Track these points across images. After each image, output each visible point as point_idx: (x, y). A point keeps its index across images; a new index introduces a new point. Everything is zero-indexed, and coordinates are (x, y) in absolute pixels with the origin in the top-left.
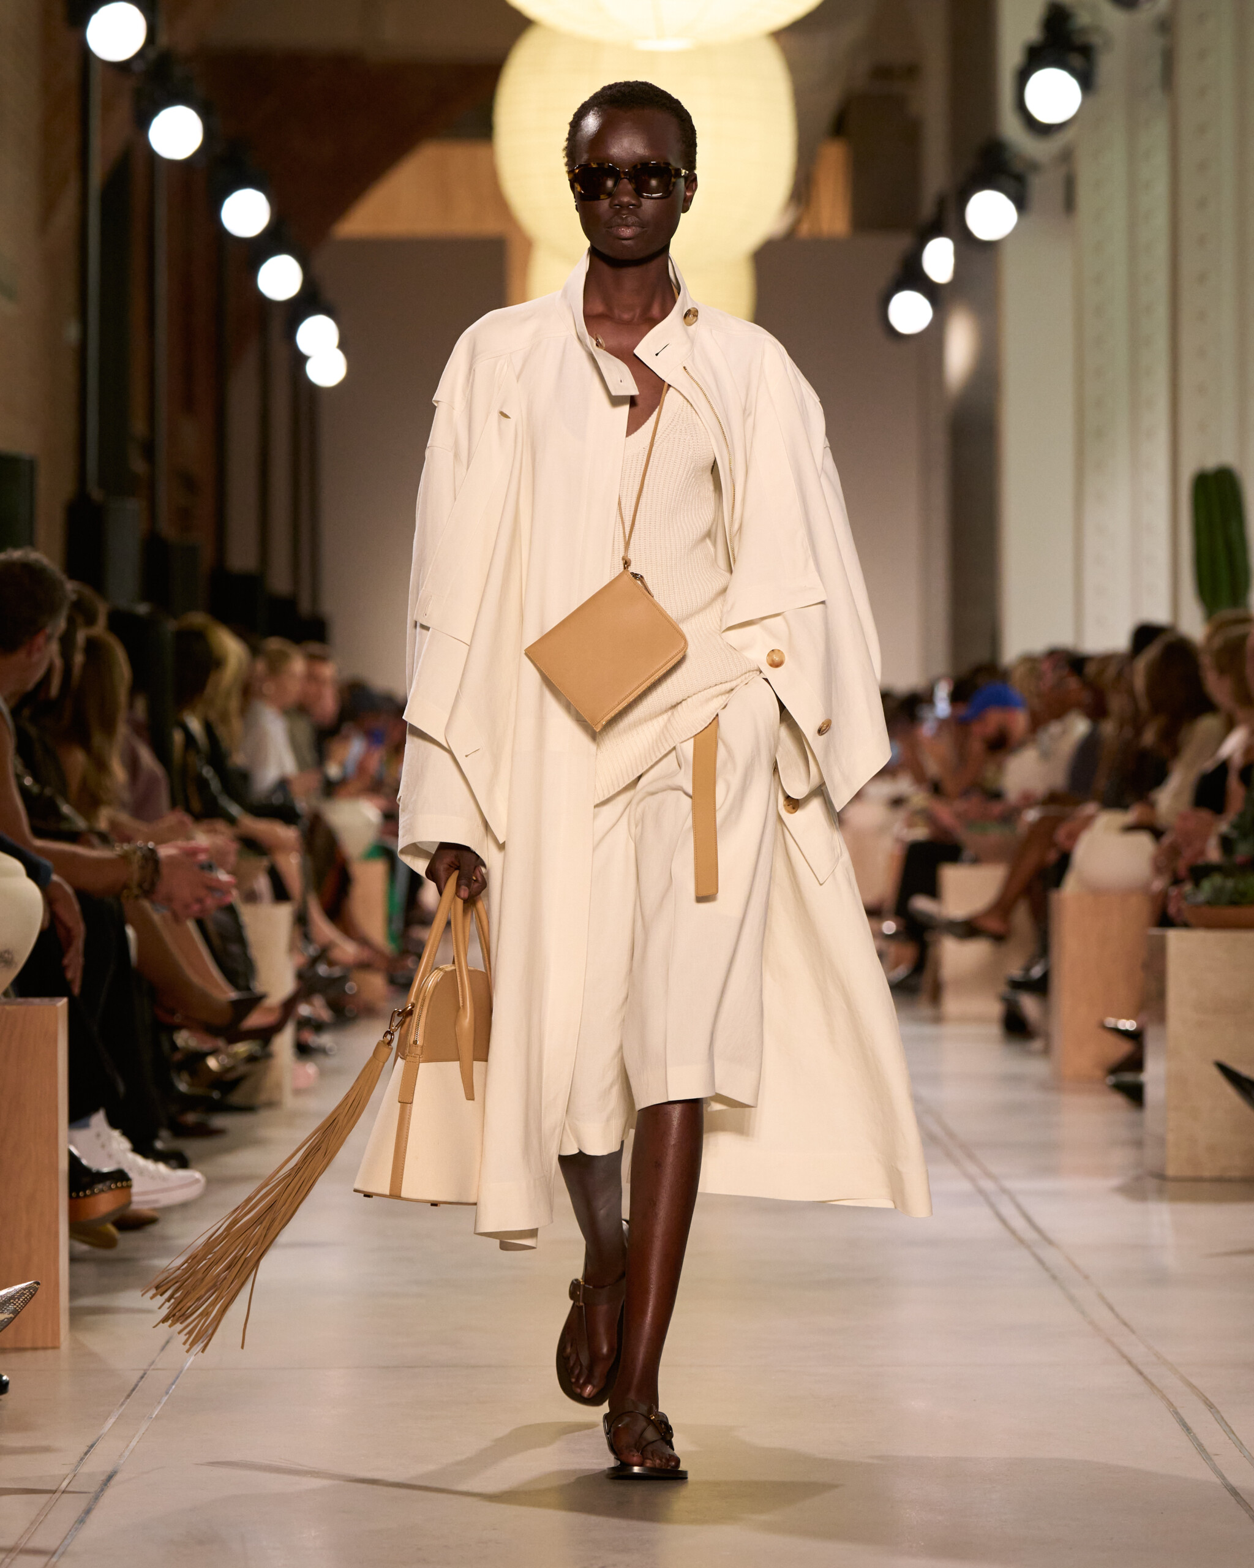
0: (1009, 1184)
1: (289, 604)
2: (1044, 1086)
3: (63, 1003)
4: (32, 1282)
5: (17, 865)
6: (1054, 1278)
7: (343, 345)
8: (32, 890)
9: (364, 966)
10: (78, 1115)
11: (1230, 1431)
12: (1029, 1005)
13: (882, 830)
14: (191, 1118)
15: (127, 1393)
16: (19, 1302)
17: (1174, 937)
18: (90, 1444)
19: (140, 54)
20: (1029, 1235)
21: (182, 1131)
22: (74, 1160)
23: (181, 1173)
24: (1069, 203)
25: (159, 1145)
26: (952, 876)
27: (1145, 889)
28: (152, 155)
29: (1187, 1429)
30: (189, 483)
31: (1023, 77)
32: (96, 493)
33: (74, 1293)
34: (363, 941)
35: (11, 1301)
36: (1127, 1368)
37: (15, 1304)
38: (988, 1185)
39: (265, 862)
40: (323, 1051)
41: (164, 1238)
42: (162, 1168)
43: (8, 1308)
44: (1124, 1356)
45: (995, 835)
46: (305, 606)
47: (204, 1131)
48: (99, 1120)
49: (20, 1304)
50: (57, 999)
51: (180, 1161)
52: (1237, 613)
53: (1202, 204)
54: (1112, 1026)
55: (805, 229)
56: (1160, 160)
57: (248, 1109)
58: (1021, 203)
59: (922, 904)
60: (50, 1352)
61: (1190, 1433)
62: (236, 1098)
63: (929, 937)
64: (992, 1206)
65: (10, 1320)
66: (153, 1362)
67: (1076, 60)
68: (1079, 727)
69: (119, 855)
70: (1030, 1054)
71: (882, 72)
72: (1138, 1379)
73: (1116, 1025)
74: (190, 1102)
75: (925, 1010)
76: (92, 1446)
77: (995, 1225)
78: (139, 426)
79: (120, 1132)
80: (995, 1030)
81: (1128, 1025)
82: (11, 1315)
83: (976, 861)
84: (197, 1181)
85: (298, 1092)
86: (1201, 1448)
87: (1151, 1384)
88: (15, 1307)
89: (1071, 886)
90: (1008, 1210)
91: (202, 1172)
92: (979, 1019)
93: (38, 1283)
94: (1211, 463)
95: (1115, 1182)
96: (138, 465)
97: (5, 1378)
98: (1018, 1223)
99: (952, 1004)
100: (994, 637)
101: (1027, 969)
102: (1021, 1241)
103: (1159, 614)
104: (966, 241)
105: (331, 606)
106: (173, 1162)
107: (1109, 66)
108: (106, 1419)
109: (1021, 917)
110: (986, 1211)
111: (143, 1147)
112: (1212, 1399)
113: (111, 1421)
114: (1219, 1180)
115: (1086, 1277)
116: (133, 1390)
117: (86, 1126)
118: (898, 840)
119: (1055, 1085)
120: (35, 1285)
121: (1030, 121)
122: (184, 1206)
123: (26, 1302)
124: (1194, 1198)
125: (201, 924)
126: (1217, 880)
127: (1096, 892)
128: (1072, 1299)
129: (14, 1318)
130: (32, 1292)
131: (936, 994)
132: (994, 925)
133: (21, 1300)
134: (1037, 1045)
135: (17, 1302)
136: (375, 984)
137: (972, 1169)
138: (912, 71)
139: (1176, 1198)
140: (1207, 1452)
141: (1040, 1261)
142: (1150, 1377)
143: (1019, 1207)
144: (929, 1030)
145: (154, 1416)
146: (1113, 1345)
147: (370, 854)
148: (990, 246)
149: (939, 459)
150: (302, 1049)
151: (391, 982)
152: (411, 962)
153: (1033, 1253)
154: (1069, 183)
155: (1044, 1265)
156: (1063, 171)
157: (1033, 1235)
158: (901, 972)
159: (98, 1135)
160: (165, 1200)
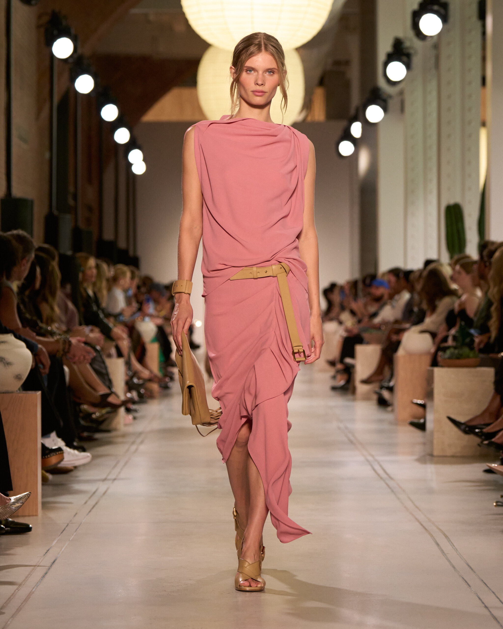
0: (378, 458)
1: (125, 252)
2: (392, 423)
3: (39, 393)
4: (28, 492)
5: (23, 344)
6: (393, 491)
7: (145, 160)
8: (28, 353)
9: (150, 380)
10: (45, 433)
11: (453, 545)
12: (386, 394)
13: (335, 333)
14: (85, 434)
15: (61, 531)
16: (24, 499)
17: (436, 370)
18: (47, 549)
19: (71, 56)
20: (384, 476)
21: (82, 439)
23: (83, 454)
24: (402, 110)
25: (75, 444)
26: (360, 349)
28: (76, 92)
29: (438, 544)
30: (90, 209)
31: (386, 64)
32: (55, 212)
33: (43, 496)
35: (21, 499)
36: (417, 523)
37: (22, 500)
38: (370, 458)
39: (114, 344)
40: (136, 411)
41: (77, 477)
42: (76, 452)
43: (20, 502)
44: (416, 519)
45: (375, 333)
46: (131, 253)
47: (90, 439)
48: (53, 435)
49: (24, 500)
50: (37, 392)
51: (82, 449)
52: (462, 255)
53: (449, 109)
54: (415, 402)
55: (309, 119)
56: (434, 94)
57: (108, 431)
58: (385, 109)
59: (348, 360)
60: (35, 517)
61: (439, 546)
62: (103, 427)
64: (372, 466)
65: (21, 506)
66: (71, 521)
67: (405, 59)
68: (406, 296)
69: (55, 340)
71: (337, 63)
72: (421, 527)
73: (417, 402)
74: (85, 429)
75: (350, 397)
76: (48, 550)
77: (372, 472)
78: (71, 189)
79: (61, 439)
80: (374, 403)
81: (420, 402)
82: (21, 504)
84: (88, 456)
85: (126, 425)
86: (443, 552)
87: (426, 529)
88: (23, 501)
89: (401, 352)
90: (377, 467)
91: (91, 454)
93: (30, 493)
94: (452, 202)
95: (415, 457)
96: (71, 202)
97: (30, 526)
98: (380, 472)
99: (359, 395)
100: (375, 264)
102: (381, 478)
103: (433, 256)
104: (366, 123)
105: (140, 253)
106: (80, 450)
107: (416, 61)
108: (54, 541)
110: (369, 468)
111: (69, 444)
112: (447, 534)
113: (56, 541)
114: (453, 456)
115: (404, 491)
116: (64, 530)
117: (49, 437)
119: (396, 423)
120: (29, 493)
121: (388, 81)
122: (84, 465)
123: (26, 500)
124: (443, 463)
126: (452, 350)
127: (410, 354)
128: (399, 499)
129: (22, 505)
130: (28, 496)
131: (354, 391)
133: (25, 499)
134: (390, 409)
135: (23, 500)
136: (155, 387)
137: (365, 453)
138: (347, 63)
139: (437, 463)
140: (444, 553)
141: (387, 485)
142: (425, 526)
143: (381, 466)
144: (350, 403)
145: (71, 540)
146: (413, 515)
147: (153, 341)
148: (374, 125)
149: (357, 200)
150: (128, 410)
151: (161, 386)
152: (167, 379)
153: (385, 482)
154: (402, 102)
155: (389, 487)
156: (400, 98)
157: (386, 476)
158: (342, 383)
159: (53, 440)
160: (77, 463)
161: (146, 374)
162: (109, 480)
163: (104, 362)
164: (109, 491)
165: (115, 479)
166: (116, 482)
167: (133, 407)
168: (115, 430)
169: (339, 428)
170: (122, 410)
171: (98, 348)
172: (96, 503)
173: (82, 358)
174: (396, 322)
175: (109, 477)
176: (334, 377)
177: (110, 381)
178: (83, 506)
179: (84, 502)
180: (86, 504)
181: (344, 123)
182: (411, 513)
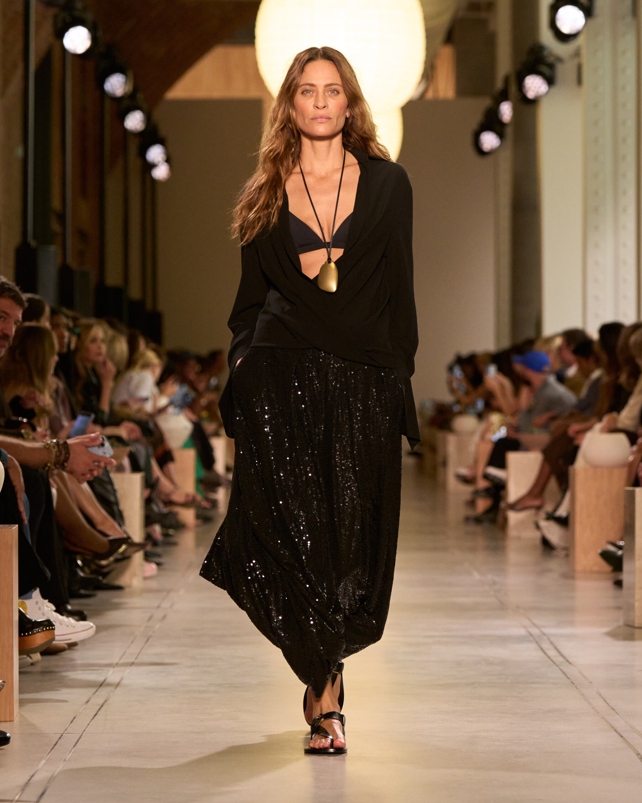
0: (545, 630)
1: (140, 305)
2: (565, 576)
6: (573, 683)
15: (52, 746)
17: (638, 491)
18: (31, 775)
20: (558, 659)
22: (22, 616)
23: (82, 623)
24: (579, 81)
26: (513, 457)
27: (624, 465)
28: (64, 51)
30: (84, 237)
32: (33, 243)
33: (21, 690)
36: (615, 734)
38: (535, 631)
40: (159, 556)
41: (71, 659)
42: (71, 620)
44: (612, 727)
46: (149, 306)
48: (36, 594)
50: (12, 525)
51: (81, 616)
55: (430, 95)
56: (631, 55)
57: (119, 588)
58: (552, 80)
60: (13, 722)
64: (538, 644)
66: (66, 729)
69: (44, 446)
71: (474, 7)
72: (621, 740)
75: (498, 533)
77: (540, 654)
78: (56, 204)
79: (48, 601)
84: (92, 627)
85: (146, 579)
87: (628, 743)
89: (580, 463)
90: (546, 645)
91: (94, 623)
93: (4, 682)
95: (606, 629)
96: (55, 227)
97: (8, 735)
98: (552, 653)
99: (513, 531)
102: (554, 662)
104: (521, 100)
105: (162, 305)
108: (40, 761)
110: (534, 646)
113: (43, 762)
115: (591, 683)
116: (56, 744)
117: (30, 597)
121: (558, 34)
122: (83, 641)
127: (594, 467)
128: (582, 695)
131: (504, 523)
136: (189, 515)
137: (526, 622)
142: (627, 739)
143: (552, 643)
145: (67, 760)
146: (606, 721)
147: (186, 446)
148: (533, 101)
150: (148, 556)
151: (198, 516)
153: (560, 669)
154: (579, 68)
155: (566, 675)
156: (576, 61)
157: (561, 659)
159: (37, 603)
160: (74, 638)
162: (124, 664)
165: (132, 664)
166: (134, 668)
168: (130, 586)
170: (138, 557)
172: (105, 702)
175: (124, 660)
178: (84, 706)
179: (85, 700)
180: (89, 703)
181: (486, 102)
182: (603, 718)
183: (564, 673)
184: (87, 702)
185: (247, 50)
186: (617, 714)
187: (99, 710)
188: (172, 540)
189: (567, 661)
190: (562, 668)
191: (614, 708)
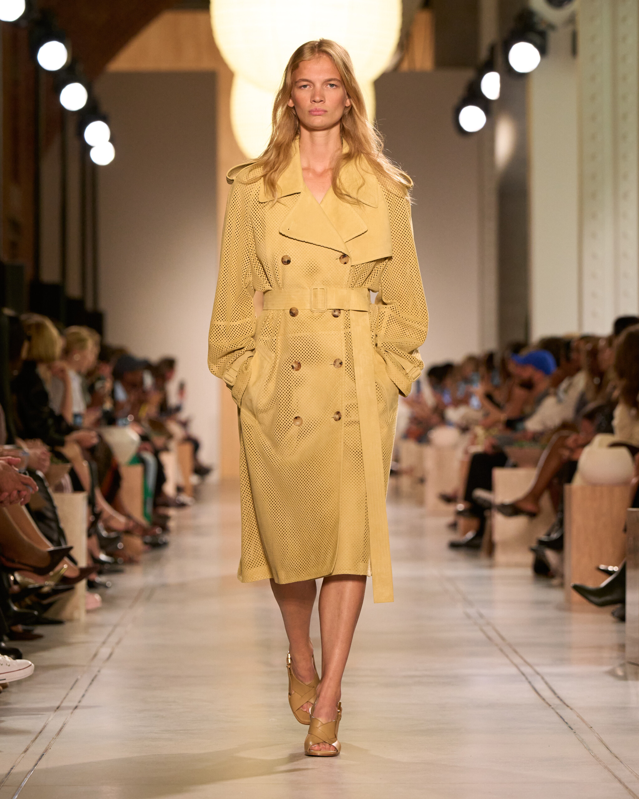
0: (538, 669)
1: (79, 303)
2: (560, 608)
6: (570, 728)
7: (112, 140)
9: (128, 532)
12: (551, 556)
13: (455, 446)
14: (20, 628)
20: (554, 701)
21: (14, 636)
23: (19, 662)
24: (574, 51)
26: (501, 476)
27: (626, 483)
30: (15, 226)
34: (129, 516)
36: (618, 785)
38: (527, 670)
39: (67, 467)
42: (7, 660)
44: (616, 777)
45: (530, 449)
46: (89, 305)
47: (28, 636)
51: (17, 655)
54: (603, 569)
55: (405, 66)
57: (59, 623)
58: (543, 50)
59: (480, 493)
62: (49, 614)
63: (487, 513)
64: (531, 683)
70: (551, 586)
73: (606, 568)
74: (19, 618)
75: (484, 561)
77: (533, 694)
80: (529, 572)
81: (614, 569)
83: (515, 466)
84: (30, 665)
85: (88, 611)
89: (578, 481)
90: (540, 686)
91: (32, 661)
92: (518, 565)
95: (606, 668)
98: (547, 694)
99: (500, 556)
101: (549, 535)
102: (548, 704)
104: (509, 74)
105: (104, 305)
109: (546, 501)
110: (527, 686)
115: (591, 728)
118: (466, 452)
119: (567, 606)
122: (19, 682)
125: (27, 506)
127: (594, 485)
128: (582, 741)
131: (491, 549)
132: (529, 507)
134: (555, 581)
136: (137, 542)
137: (517, 660)
143: (547, 684)
144: (485, 572)
146: (609, 770)
148: (523, 76)
149: (492, 211)
150: (92, 586)
151: (146, 542)
152: (158, 531)
153: (557, 713)
154: (574, 37)
155: (564, 720)
156: (569, 29)
157: (557, 701)
158: (470, 535)
160: (9, 678)
161: (120, 521)
162: (68, 708)
163: (50, 500)
164: (66, 729)
165: (76, 707)
166: (77, 711)
167: (99, 579)
168: (71, 620)
169: (468, 617)
170: (82, 585)
171: (40, 474)
172: (46, 750)
173: (15, 493)
174: (565, 426)
175: (64, 704)
176: (453, 526)
177: (61, 533)
178: (23, 755)
179: (24, 749)
180: (28, 752)
181: (468, 74)
182: (606, 767)
183: (561, 717)
184: (25, 751)
185: (200, 16)
186: (621, 762)
187: (40, 759)
188: (120, 567)
189: (565, 703)
190: (558, 711)
191: (617, 756)
